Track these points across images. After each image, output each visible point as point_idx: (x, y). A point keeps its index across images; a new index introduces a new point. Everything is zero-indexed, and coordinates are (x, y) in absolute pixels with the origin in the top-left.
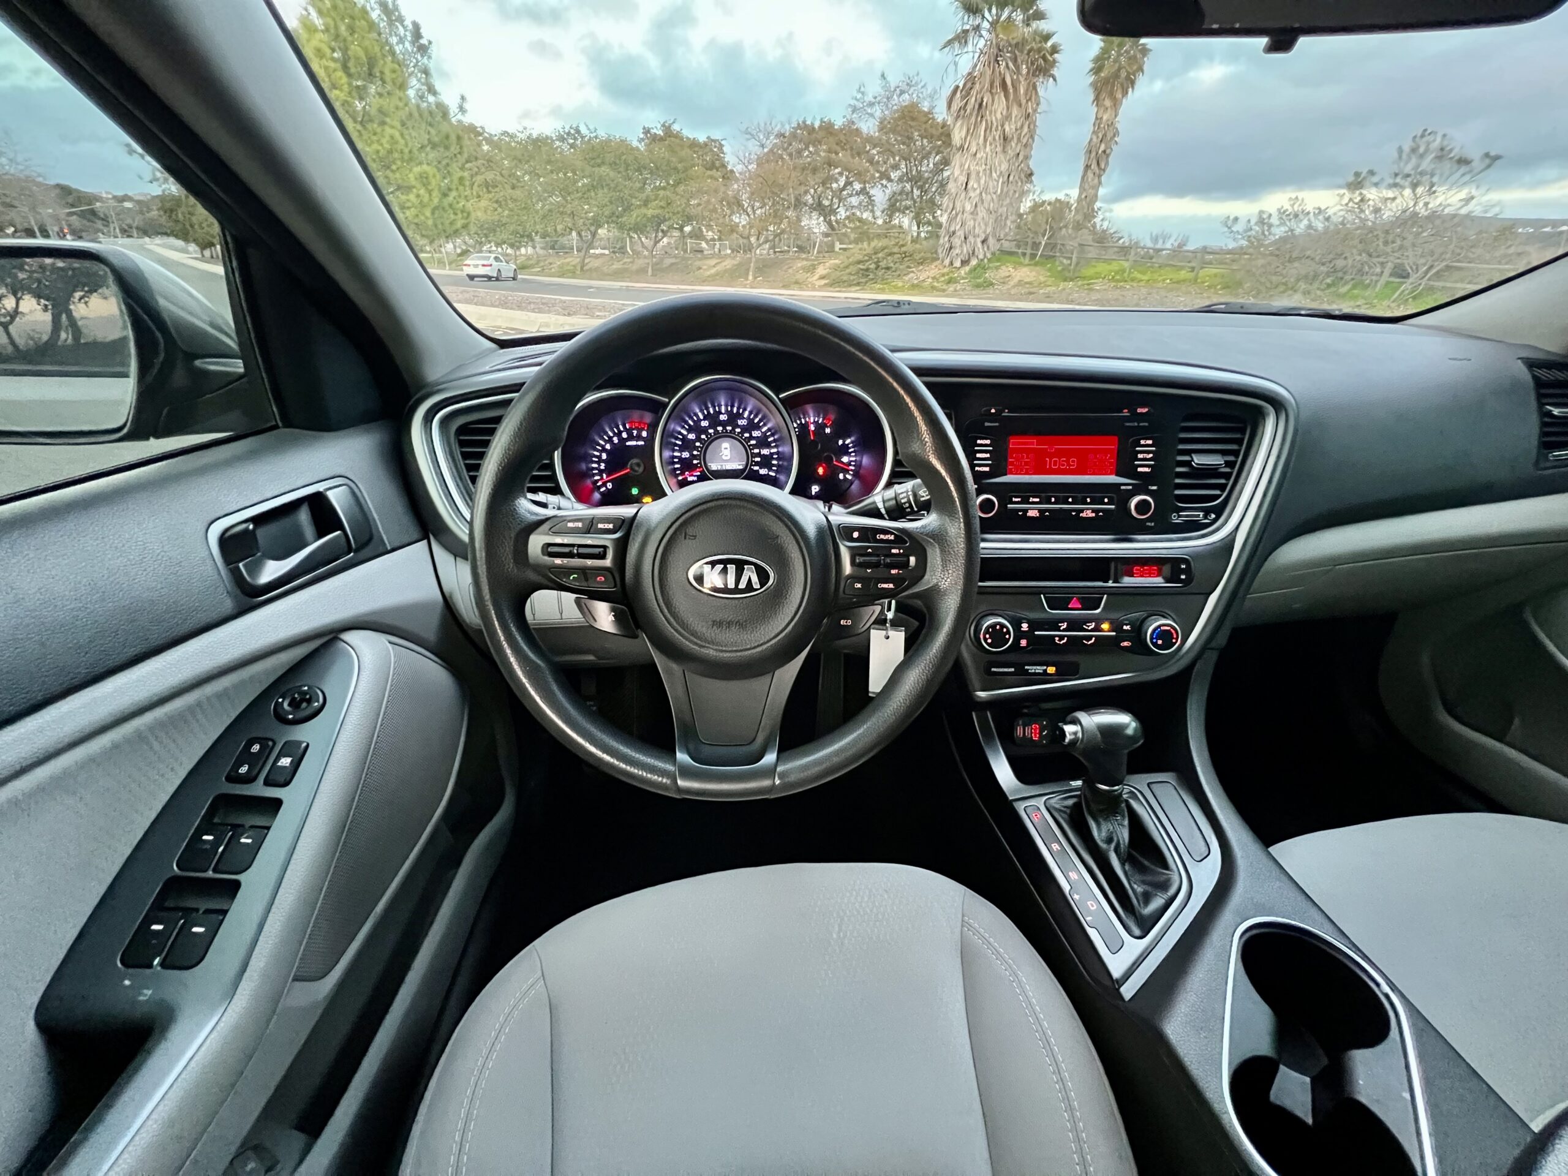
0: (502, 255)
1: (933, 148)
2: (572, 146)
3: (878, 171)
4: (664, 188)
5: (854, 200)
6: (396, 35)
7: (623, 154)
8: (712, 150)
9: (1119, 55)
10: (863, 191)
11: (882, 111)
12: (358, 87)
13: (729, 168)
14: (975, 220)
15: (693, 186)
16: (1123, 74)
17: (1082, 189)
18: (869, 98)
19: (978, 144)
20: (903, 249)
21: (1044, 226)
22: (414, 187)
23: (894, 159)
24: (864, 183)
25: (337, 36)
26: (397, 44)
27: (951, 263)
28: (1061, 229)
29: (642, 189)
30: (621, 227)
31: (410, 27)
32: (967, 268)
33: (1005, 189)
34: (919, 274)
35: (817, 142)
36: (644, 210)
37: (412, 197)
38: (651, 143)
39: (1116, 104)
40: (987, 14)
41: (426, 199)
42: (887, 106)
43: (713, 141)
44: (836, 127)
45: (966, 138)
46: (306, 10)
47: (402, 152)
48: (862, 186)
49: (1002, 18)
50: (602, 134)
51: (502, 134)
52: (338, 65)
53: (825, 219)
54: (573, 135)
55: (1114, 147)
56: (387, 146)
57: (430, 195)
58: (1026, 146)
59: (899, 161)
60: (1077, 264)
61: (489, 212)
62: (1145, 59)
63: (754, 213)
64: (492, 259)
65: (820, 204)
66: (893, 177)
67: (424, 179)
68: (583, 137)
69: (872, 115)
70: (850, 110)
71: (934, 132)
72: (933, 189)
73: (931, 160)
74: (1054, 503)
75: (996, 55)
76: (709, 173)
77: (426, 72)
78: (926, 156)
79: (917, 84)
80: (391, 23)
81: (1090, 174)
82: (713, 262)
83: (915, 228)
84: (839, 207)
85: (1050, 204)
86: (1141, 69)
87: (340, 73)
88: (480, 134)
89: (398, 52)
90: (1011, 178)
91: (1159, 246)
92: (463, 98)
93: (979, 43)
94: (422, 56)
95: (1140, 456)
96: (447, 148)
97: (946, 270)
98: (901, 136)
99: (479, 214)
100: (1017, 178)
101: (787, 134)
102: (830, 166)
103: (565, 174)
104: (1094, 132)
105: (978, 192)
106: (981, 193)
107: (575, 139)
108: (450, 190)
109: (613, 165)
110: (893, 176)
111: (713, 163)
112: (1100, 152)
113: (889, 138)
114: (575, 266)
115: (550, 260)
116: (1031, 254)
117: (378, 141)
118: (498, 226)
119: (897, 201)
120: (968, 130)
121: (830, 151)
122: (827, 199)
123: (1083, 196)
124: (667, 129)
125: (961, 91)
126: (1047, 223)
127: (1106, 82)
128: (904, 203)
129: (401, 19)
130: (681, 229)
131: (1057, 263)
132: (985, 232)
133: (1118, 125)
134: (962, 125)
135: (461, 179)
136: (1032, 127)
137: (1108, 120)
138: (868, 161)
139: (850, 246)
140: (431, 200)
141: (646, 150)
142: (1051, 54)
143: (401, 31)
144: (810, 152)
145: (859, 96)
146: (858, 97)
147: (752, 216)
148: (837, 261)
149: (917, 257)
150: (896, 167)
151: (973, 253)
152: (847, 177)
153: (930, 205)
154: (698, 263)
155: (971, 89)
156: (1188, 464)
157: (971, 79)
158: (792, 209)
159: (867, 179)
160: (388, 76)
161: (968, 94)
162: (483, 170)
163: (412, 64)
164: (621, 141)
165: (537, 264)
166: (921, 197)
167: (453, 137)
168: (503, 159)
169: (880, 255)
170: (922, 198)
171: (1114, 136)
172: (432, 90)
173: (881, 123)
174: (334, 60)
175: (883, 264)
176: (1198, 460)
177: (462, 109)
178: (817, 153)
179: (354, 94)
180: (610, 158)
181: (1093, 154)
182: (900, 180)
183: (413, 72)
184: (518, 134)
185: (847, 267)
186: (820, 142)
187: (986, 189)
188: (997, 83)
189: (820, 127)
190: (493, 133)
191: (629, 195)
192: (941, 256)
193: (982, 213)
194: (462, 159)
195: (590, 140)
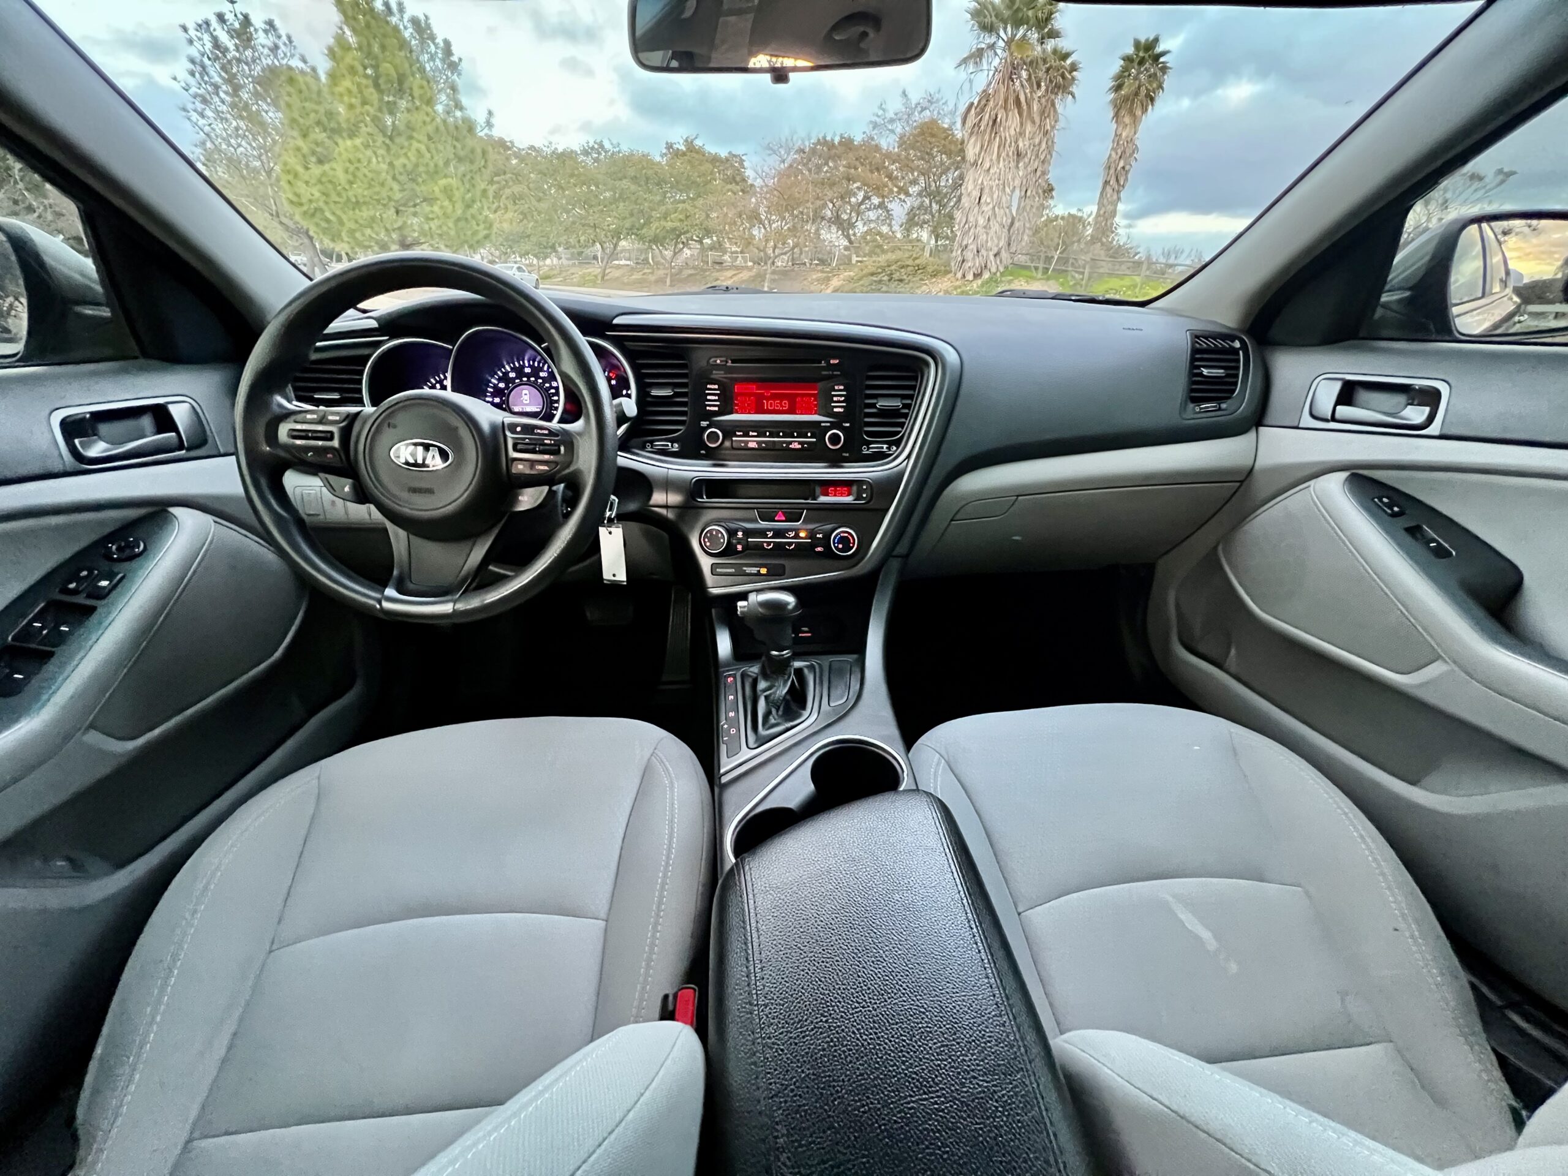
0: (525, 265)
1: (953, 164)
2: (596, 160)
3: (897, 186)
4: (684, 202)
5: (872, 215)
6: (427, 53)
7: (643, 168)
8: (732, 166)
9: (1139, 73)
10: (881, 206)
11: (904, 128)
12: (388, 102)
13: (750, 182)
14: (987, 234)
15: (711, 199)
16: (1143, 91)
17: (1101, 205)
18: (890, 114)
19: (991, 160)
20: (917, 262)
21: (1056, 240)
22: (437, 199)
23: (913, 175)
24: (883, 197)
25: (369, 54)
26: (428, 61)
27: (964, 276)
28: (1074, 242)
29: (662, 202)
30: (641, 238)
31: (442, 44)
32: (979, 282)
33: (1022, 204)
34: (931, 286)
35: (836, 157)
36: (663, 223)
37: (436, 208)
38: (673, 158)
39: (1135, 121)
40: (1002, 33)
41: (450, 209)
42: (908, 122)
43: (735, 156)
44: (856, 143)
45: (980, 154)
46: (341, 28)
47: (427, 165)
48: (881, 200)
49: (1017, 37)
50: (625, 148)
51: (529, 149)
52: (370, 82)
53: (843, 232)
54: (597, 149)
55: (1133, 163)
56: (413, 159)
57: (454, 207)
58: (1043, 162)
59: (918, 176)
60: (1089, 278)
61: (514, 224)
62: (1166, 77)
63: (770, 225)
64: (515, 269)
65: (838, 217)
66: (911, 192)
67: (448, 192)
68: (606, 152)
69: (892, 131)
70: (871, 126)
71: (953, 147)
72: (952, 204)
73: (950, 176)
74: (768, 437)
75: (1011, 72)
76: (729, 186)
77: (454, 88)
78: (945, 172)
79: (938, 101)
80: (422, 42)
81: (1109, 190)
82: (729, 273)
83: (933, 242)
84: (857, 221)
85: (1063, 218)
86: (1160, 87)
87: (372, 90)
88: (509, 149)
89: (428, 69)
90: (1029, 193)
91: (1172, 261)
92: (490, 113)
93: (994, 62)
94: (453, 74)
95: (835, 399)
96: (472, 162)
97: (958, 283)
98: (920, 151)
99: (506, 226)
100: (1034, 193)
101: (807, 150)
102: (849, 181)
103: (589, 187)
104: (1113, 149)
105: (991, 206)
106: (994, 208)
107: (599, 153)
108: (474, 201)
109: (634, 179)
110: (911, 190)
111: (734, 178)
112: (1119, 168)
113: (909, 154)
114: (596, 276)
115: (572, 270)
116: (1044, 268)
117: (405, 154)
118: (521, 238)
119: (915, 215)
120: (982, 147)
121: (849, 167)
122: (846, 213)
123: (1102, 212)
124: (689, 143)
125: (976, 108)
126: (1059, 237)
127: (1126, 99)
128: (922, 217)
129: (432, 38)
130: (700, 242)
131: (1069, 278)
132: (997, 245)
133: (1137, 142)
134: (976, 141)
135: (485, 191)
136: (1050, 143)
137: (1127, 137)
138: (887, 176)
139: (865, 259)
140: (454, 211)
141: (666, 165)
142: (1070, 73)
143: (433, 48)
144: (830, 167)
145: (880, 112)
146: (879, 114)
147: (768, 229)
148: (852, 274)
149: (930, 269)
150: (914, 182)
151: (986, 266)
152: (866, 192)
153: (947, 219)
154: (716, 274)
155: (985, 105)
156: (873, 406)
157: (985, 96)
158: (811, 222)
159: (885, 194)
160: (417, 92)
161: (983, 110)
162: (511, 183)
163: (442, 81)
164: (643, 156)
165: (560, 274)
166: (939, 211)
167: (479, 151)
168: (530, 173)
169: (893, 267)
170: (940, 213)
171: (1134, 152)
172: (459, 106)
173: (901, 138)
174: (366, 76)
175: (896, 276)
176: (881, 403)
177: (489, 124)
178: (836, 168)
179: (385, 110)
180: (631, 172)
181: (1112, 171)
182: (920, 194)
183: (442, 89)
184: (545, 149)
185: (860, 279)
186: (839, 157)
187: (999, 204)
188: (1011, 100)
189: (840, 143)
190: (521, 147)
191: (649, 207)
192: (953, 270)
193: (995, 226)
194: (487, 173)
195: (613, 154)
